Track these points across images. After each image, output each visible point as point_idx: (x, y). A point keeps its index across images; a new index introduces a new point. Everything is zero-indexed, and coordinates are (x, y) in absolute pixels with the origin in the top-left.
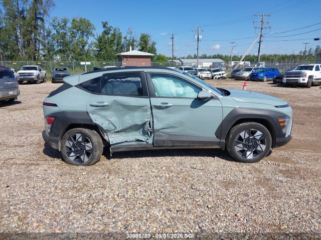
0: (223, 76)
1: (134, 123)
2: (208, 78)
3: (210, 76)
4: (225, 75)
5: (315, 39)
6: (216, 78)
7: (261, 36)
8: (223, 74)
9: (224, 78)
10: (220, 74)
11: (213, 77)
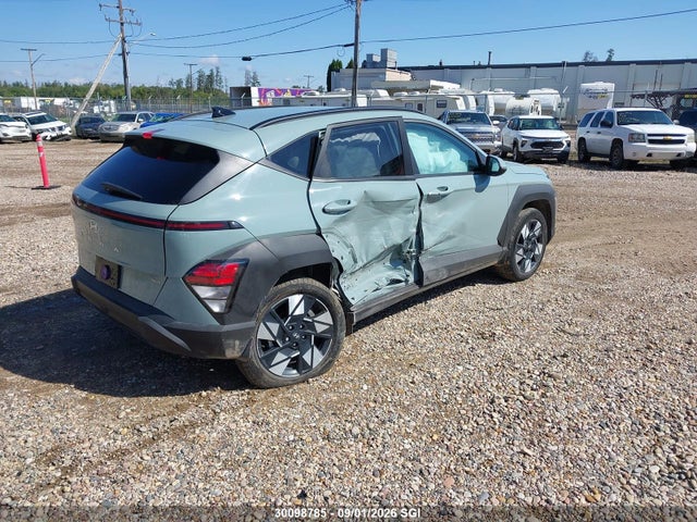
0: (64, 133)
1: (390, 244)
2: (23, 140)
3: (27, 133)
4: (67, 131)
5: (245, 59)
6: (45, 138)
7: (124, 40)
8: (60, 128)
9: (64, 138)
10: (53, 129)
11: (34, 137)
